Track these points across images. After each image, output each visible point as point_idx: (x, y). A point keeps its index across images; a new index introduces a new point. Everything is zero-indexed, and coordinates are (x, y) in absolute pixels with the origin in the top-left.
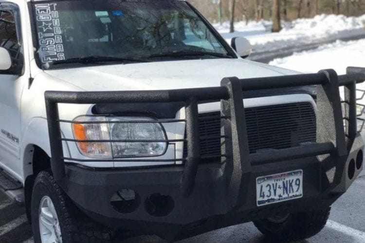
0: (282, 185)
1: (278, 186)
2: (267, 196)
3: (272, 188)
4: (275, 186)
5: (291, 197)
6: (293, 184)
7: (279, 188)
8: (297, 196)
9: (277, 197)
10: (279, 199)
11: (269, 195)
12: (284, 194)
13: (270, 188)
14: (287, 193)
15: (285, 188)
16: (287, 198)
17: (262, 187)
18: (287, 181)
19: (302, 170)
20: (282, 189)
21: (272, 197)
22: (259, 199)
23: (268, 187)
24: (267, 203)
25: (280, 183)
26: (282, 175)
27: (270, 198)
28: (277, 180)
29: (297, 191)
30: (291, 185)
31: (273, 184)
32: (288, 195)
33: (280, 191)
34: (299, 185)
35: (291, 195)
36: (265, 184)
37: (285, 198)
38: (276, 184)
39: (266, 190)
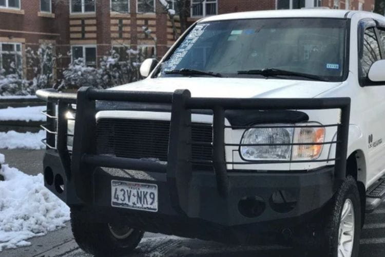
0: (136, 194)
1: (132, 194)
2: (121, 199)
3: (126, 193)
4: (129, 192)
5: (145, 208)
6: (148, 196)
7: (134, 195)
8: (151, 209)
9: (131, 204)
10: (133, 207)
11: (123, 199)
12: (138, 203)
13: (124, 193)
14: (141, 203)
15: (139, 198)
16: (141, 208)
17: (116, 189)
18: (141, 192)
19: (156, 186)
20: (136, 197)
21: (126, 201)
22: (113, 200)
23: (123, 192)
24: (121, 206)
25: (134, 192)
26: (136, 184)
27: (124, 202)
28: (131, 188)
29: (151, 204)
30: (145, 196)
31: (127, 191)
32: (142, 205)
33: (134, 199)
34: (153, 199)
35: (145, 206)
36: (120, 188)
37: (138, 207)
38: (131, 191)
39: (120, 194)
